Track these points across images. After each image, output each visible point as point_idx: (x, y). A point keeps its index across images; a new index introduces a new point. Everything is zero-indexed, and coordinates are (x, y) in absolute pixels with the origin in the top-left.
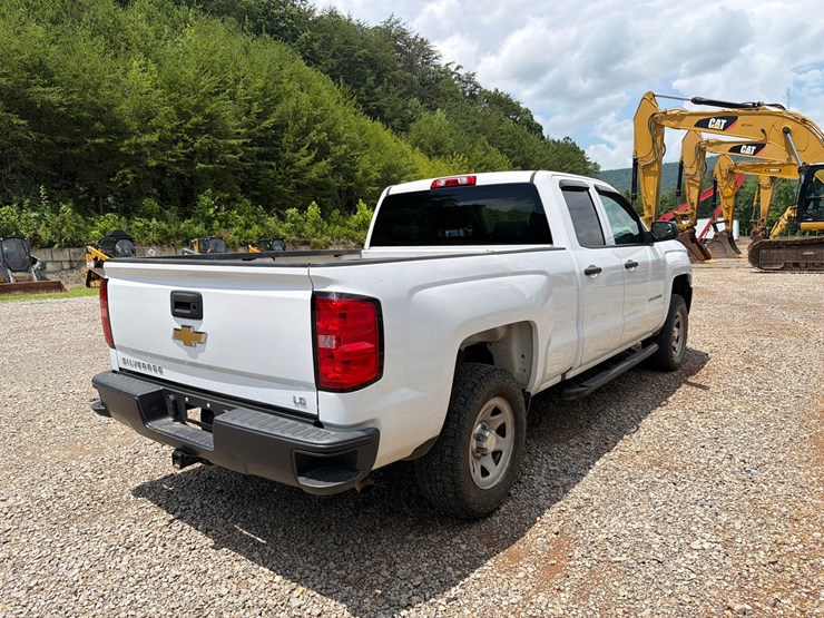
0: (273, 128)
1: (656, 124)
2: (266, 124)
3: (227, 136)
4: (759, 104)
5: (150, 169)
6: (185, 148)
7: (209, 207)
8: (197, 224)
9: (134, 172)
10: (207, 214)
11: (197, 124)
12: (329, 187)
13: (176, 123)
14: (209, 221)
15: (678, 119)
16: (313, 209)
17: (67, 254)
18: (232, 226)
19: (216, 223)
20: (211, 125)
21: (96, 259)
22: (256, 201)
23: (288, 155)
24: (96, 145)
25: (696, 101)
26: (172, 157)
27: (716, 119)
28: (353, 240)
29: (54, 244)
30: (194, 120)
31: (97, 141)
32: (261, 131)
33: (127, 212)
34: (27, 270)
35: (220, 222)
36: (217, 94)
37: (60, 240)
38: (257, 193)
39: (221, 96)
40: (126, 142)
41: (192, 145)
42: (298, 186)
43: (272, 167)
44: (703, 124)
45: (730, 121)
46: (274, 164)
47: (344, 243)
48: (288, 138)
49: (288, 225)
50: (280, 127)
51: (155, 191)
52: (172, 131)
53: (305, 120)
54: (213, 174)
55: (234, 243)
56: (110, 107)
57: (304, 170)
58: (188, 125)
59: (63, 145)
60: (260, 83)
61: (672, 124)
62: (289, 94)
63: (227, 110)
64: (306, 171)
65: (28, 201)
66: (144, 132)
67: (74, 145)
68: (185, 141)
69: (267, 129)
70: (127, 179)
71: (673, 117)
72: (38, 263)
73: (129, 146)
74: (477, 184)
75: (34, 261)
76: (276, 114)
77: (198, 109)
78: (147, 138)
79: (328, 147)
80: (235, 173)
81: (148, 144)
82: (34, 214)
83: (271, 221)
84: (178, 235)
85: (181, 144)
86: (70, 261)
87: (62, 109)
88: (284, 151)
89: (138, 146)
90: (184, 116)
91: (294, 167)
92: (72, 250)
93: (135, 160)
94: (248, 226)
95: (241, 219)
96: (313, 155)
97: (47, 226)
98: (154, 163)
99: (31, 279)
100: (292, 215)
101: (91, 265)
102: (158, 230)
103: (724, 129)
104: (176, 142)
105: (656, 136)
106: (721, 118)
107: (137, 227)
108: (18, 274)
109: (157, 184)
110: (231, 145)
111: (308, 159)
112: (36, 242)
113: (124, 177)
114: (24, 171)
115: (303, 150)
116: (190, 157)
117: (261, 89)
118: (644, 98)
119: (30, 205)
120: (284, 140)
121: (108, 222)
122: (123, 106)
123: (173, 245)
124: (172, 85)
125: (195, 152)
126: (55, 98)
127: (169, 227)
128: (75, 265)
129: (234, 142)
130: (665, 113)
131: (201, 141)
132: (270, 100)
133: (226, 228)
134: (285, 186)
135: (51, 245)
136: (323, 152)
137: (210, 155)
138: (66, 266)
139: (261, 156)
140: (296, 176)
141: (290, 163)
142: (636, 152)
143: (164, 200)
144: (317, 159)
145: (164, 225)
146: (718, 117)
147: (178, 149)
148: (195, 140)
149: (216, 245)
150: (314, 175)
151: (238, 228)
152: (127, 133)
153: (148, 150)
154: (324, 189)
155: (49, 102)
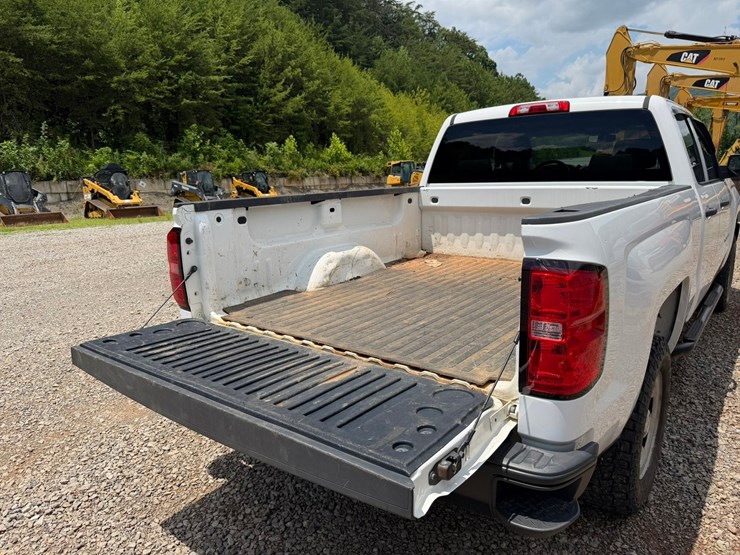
0: (250, 64)
1: (628, 58)
2: (244, 61)
3: (208, 73)
4: (732, 38)
5: (138, 104)
6: (170, 84)
7: (194, 142)
8: (183, 157)
9: (123, 108)
10: (193, 147)
11: (180, 62)
12: (302, 121)
13: (162, 61)
14: (195, 154)
15: (651, 52)
16: (291, 143)
17: (64, 186)
18: (215, 159)
19: (201, 157)
20: (194, 62)
21: (92, 191)
22: (237, 135)
23: (265, 90)
24: (85, 81)
25: (669, 35)
26: (158, 93)
27: (689, 53)
28: (327, 171)
29: (52, 177)
30: (178, 57)
31: (87, 78)
32: (240, 67)
33: (118, 146)
34: (30, 202)
35: (205, 154)
36: (198, 31)
37: (57, 173)
38: (237, 128)
39: (202, 33)
40: (116, 79)
41: (176, 82)
42: (275, 121)
43: (250, 102)
44: (675, 58)
45: (703, 54)
46: (252, 99)
47: (318, 175)
48: (264, 74)
49: (267, 158)
50: (257, 63)
51: (143, 126)
52: (156, 68)
53: (280, 56)
54: (197, 110)
55: (218, 176)
56: (99, 45)
57: (280, 105)
58: (172, 62)
59: (55, 82)
60: (237, 21)
61: (645, 58)
62: (264, 32)
63: (208, 47)
64: (282, 106)
65: (27, 136)
67: (64, 82)
68: (170, 78)
69: (245, 66)
70: (118, 114)
71: (646, 51)
72: (39, 196)
73: (119, 82)
74: (571, 110)
75: (36, 194)
76: (253, 51)
77: (181, 46)
78: (134, 75)
79: (302, 82)
80: (216, 108)
81: (137, 81)
82: (32, 149)
83: (252, 155)
84: (166, 168)
85: (166, 81)
86: (67, 193)
87: (54, 46)
88: (262, 87)
89: (126, 83)
90: (167, 53)
91: (271, 102)
92: (69, 183)
93: (124, 96)
94: (230, 159)
95: (225, 153)
96: (289, 90)
97: (44, 159)
98: (143, 99)
99: (33, 211)
100: (271, 149)
101: (88, 197)
102: (148, 163)
103: (696, 63)
104: (161, 79)
105: (628, 70)
106: (694, 52)
107: (129, 160)
108: (21, 206)
109: (145, 119)
110: (211, 81)
111: (283, 95)
112: (34, 175)
113: (115, 113)
114: (20, 107)
115: (279, 86)
116: (176, 93)
117: (239, 27)
118: (617, 32)
119: (29, 140)
120: (261, 76)
121: (102, 156)
122: (110, 44)
123: (162, 177)
124: (156, 23)
125: (178, 89)
126: (47, 36)
127: (158, 160)
128: (72, 197)
129: (216, 78)
130: (638, 47)
131: (185, 78)
132: (248, 37)
133: (210, 161)
134: (263, 121)
135: (49, 178)
136: (297, 87)
137: (193, 92)
138: (64, 197)
139: (239, 92)
140: (273, 111)
141: (267, 98)
142: (607, 86)
143: (152, 134)
144: (292, 95)
145: (153, 159)
146: (691, 50)
147: (164, 86)
148: (179, 76)
149: (204, 177)
150: (289, 110)
151: (221, 161)
152: (117, 70)
153: (135, 86)
154: (298, 124)
155: (41, 40)
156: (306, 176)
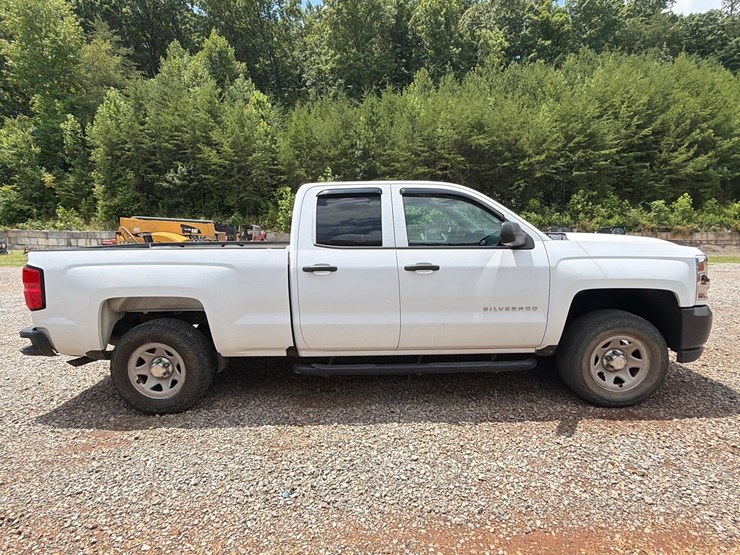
0: (652, 134)
2: (646, 131)
3: (602, 148)
5: (536, 179)
7: (578, 203)
9: (525, 182)
10: (575, 208)
11: (578, 143)
12: (709, 178)
14: (576, 213)
16: (684, 201)
18: (595, 217)
19: (581, 215)
20: (593, 141)
22: (624, 196)
23: (664, 155)
24: (504, 167)
26: (554, 169)
28: (729, 227)
30: (576, 140)
31: (505, 164)
32: (641, 138)
35: (586, 213)
38: (630, 190)
39: (605, 117)
40: (523, 162)
41: (571, 159)
42: (673, 182)
43: (646, 167)
46: (648, 164)
47: (715, 230)
48: (668, 140)
49: (652, 214)
50: (659, 133)
51: (540, 194)
52: (559, 150)
53: (688, 121)
54: (589, 178)
56: (516, 141)
57: (679, 166)
58: (571, 144)
60: (645, 99)
62: (677, 103)
64: (682, 167)
66: (537, 154)
67: (492, 169)
68: (566, 157)
69: (646, 136)
73: (525, 165)
76: (659, 121)
77: (581, 131)
78: (537, 158)
79: (714, 142)
80: (610, 176)
81: (538, 162)
83: (635, 212)
85: (563, 159)
87: (486, 147)
88: (661, 152)
89: (531, 165)
90: (569, 138)
91: (670, 165)
93: (528, 174)
94: (610, 217)
95: (604, 212)
96: (692, 152)
98: (540, 175)
100: (658, 206)
104: (559, 158)
109: (542, 189)
110: (604, 155)
111: (684, 156)
113: (519, 186)
115: (682, 149)
116: (570, 167)
117: (644, 105)
120: (662, 143)
122: (524, 139)
125: (574, 163)
126: (482, 142)
129: (607, 151)
131: (578, 155)
132: (651, 111)
133: (589, 218)
134: (657, 181)
136: (704, 146)
137: (587, 163)
139: (637, 159)
140: (670, 172)
141: (665, 162)
143: (546, 199)
144: (696, 155)
147: (560, 163)
150: (689, 170)
151: (599, 219)
152: (524, 157)
153: (537, 166)
154: (703, 181)
155: (480, 145)
156: (697, 231)
